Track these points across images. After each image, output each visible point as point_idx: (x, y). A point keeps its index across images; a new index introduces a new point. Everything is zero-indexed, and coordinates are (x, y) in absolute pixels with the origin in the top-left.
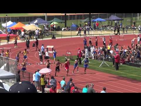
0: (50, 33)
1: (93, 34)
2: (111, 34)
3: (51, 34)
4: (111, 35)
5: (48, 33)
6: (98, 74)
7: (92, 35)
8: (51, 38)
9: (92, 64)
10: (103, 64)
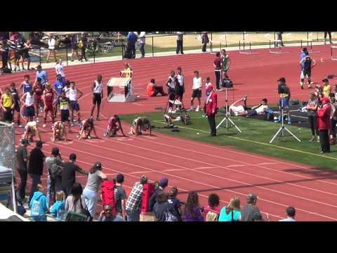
0: (117, 41)
1: (248, 42)
2: (305, 42)
3: (121, 44)
4: (305, 44)
5: (111, 40)
6: (265, 164)
7: (247, 45)
8: (120, 58)
9: (247, 135)
10: (280, 135)
